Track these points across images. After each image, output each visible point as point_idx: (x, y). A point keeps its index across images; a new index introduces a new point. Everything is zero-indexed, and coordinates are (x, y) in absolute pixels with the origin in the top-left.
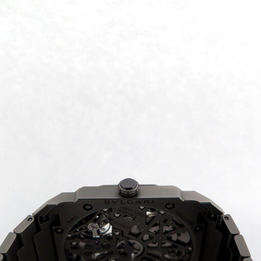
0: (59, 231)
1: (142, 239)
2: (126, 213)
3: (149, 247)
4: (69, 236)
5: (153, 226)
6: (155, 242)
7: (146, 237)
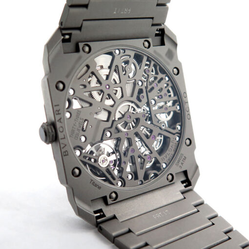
0: (114, 195)
1: (112, 106)
2: (78, 130)
3: (122, 96)
4: (120, 184)
5: (93, 98)
6: (114, 92)
7: (109, 102)
